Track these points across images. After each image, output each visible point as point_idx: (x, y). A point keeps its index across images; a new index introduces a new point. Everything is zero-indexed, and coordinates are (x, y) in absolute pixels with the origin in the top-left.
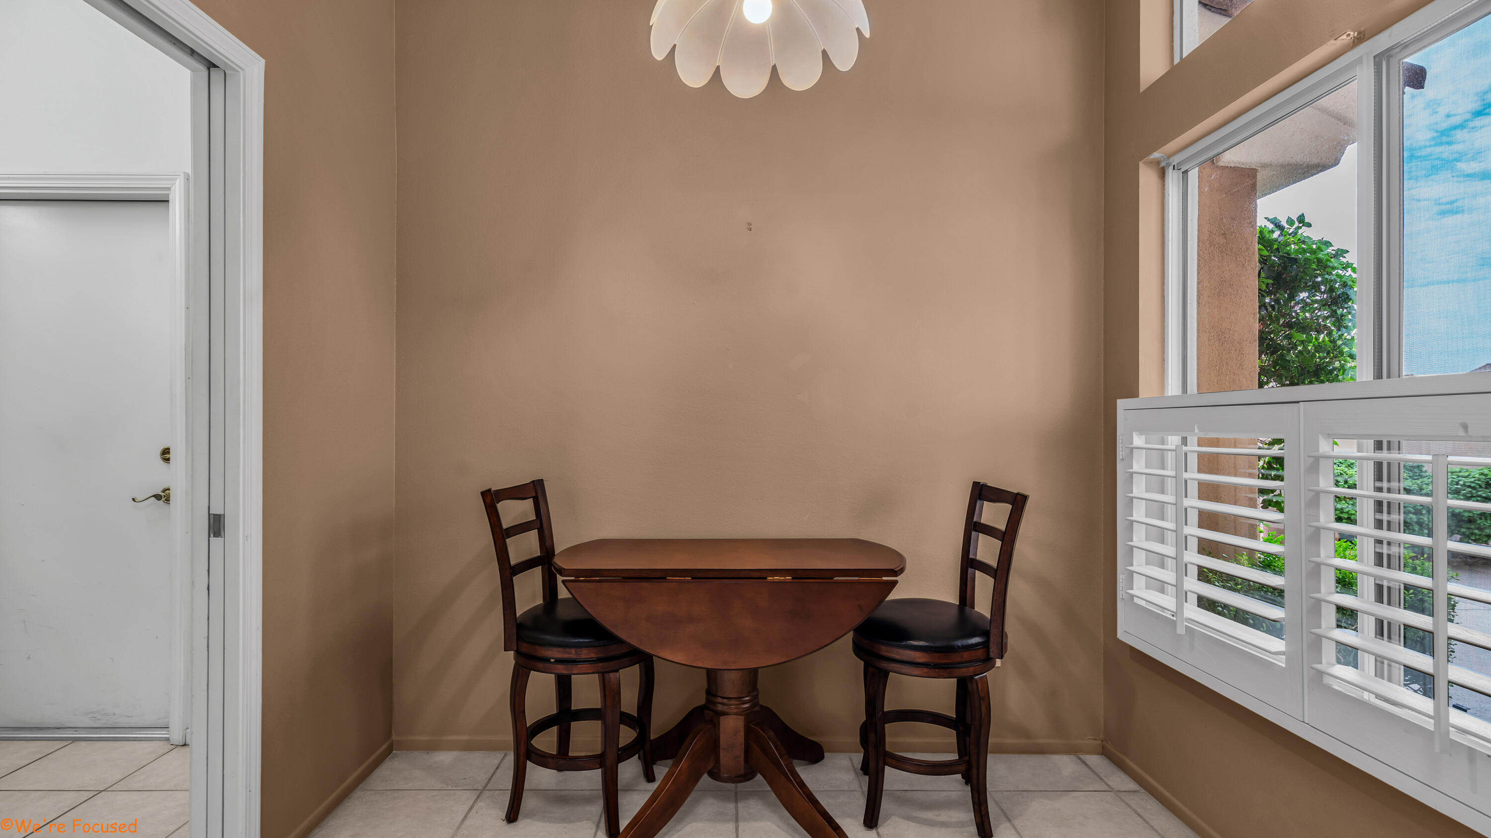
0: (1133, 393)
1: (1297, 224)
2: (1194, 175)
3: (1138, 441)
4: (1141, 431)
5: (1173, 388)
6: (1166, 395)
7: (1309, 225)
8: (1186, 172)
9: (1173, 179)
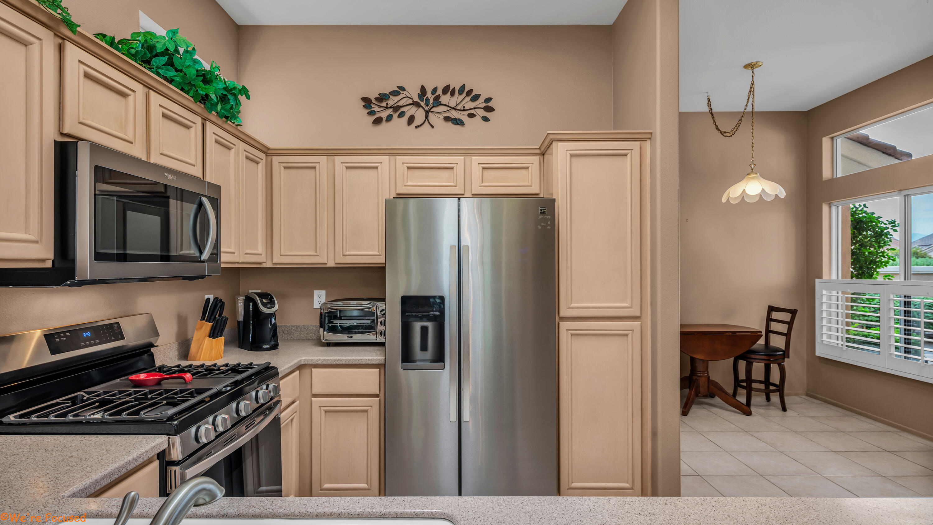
0: (820, 277)
1: (862, 207)
2: (840, 208)
3: (824, 292)
4: (826, 290)
5: (834, 277)
6: (832, 279)
7: (868, 208)
8: (838, 207)
9: (834, 209)
